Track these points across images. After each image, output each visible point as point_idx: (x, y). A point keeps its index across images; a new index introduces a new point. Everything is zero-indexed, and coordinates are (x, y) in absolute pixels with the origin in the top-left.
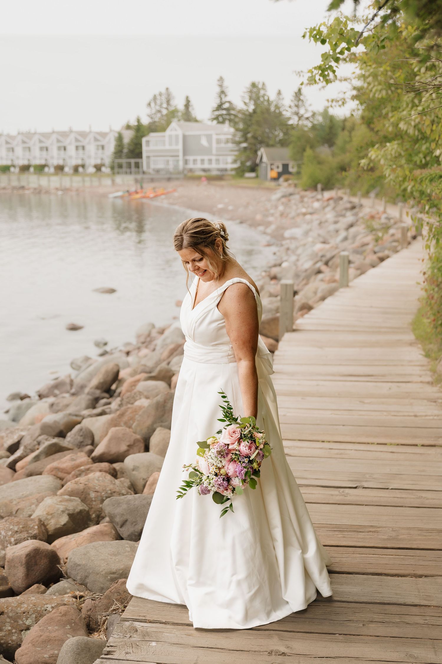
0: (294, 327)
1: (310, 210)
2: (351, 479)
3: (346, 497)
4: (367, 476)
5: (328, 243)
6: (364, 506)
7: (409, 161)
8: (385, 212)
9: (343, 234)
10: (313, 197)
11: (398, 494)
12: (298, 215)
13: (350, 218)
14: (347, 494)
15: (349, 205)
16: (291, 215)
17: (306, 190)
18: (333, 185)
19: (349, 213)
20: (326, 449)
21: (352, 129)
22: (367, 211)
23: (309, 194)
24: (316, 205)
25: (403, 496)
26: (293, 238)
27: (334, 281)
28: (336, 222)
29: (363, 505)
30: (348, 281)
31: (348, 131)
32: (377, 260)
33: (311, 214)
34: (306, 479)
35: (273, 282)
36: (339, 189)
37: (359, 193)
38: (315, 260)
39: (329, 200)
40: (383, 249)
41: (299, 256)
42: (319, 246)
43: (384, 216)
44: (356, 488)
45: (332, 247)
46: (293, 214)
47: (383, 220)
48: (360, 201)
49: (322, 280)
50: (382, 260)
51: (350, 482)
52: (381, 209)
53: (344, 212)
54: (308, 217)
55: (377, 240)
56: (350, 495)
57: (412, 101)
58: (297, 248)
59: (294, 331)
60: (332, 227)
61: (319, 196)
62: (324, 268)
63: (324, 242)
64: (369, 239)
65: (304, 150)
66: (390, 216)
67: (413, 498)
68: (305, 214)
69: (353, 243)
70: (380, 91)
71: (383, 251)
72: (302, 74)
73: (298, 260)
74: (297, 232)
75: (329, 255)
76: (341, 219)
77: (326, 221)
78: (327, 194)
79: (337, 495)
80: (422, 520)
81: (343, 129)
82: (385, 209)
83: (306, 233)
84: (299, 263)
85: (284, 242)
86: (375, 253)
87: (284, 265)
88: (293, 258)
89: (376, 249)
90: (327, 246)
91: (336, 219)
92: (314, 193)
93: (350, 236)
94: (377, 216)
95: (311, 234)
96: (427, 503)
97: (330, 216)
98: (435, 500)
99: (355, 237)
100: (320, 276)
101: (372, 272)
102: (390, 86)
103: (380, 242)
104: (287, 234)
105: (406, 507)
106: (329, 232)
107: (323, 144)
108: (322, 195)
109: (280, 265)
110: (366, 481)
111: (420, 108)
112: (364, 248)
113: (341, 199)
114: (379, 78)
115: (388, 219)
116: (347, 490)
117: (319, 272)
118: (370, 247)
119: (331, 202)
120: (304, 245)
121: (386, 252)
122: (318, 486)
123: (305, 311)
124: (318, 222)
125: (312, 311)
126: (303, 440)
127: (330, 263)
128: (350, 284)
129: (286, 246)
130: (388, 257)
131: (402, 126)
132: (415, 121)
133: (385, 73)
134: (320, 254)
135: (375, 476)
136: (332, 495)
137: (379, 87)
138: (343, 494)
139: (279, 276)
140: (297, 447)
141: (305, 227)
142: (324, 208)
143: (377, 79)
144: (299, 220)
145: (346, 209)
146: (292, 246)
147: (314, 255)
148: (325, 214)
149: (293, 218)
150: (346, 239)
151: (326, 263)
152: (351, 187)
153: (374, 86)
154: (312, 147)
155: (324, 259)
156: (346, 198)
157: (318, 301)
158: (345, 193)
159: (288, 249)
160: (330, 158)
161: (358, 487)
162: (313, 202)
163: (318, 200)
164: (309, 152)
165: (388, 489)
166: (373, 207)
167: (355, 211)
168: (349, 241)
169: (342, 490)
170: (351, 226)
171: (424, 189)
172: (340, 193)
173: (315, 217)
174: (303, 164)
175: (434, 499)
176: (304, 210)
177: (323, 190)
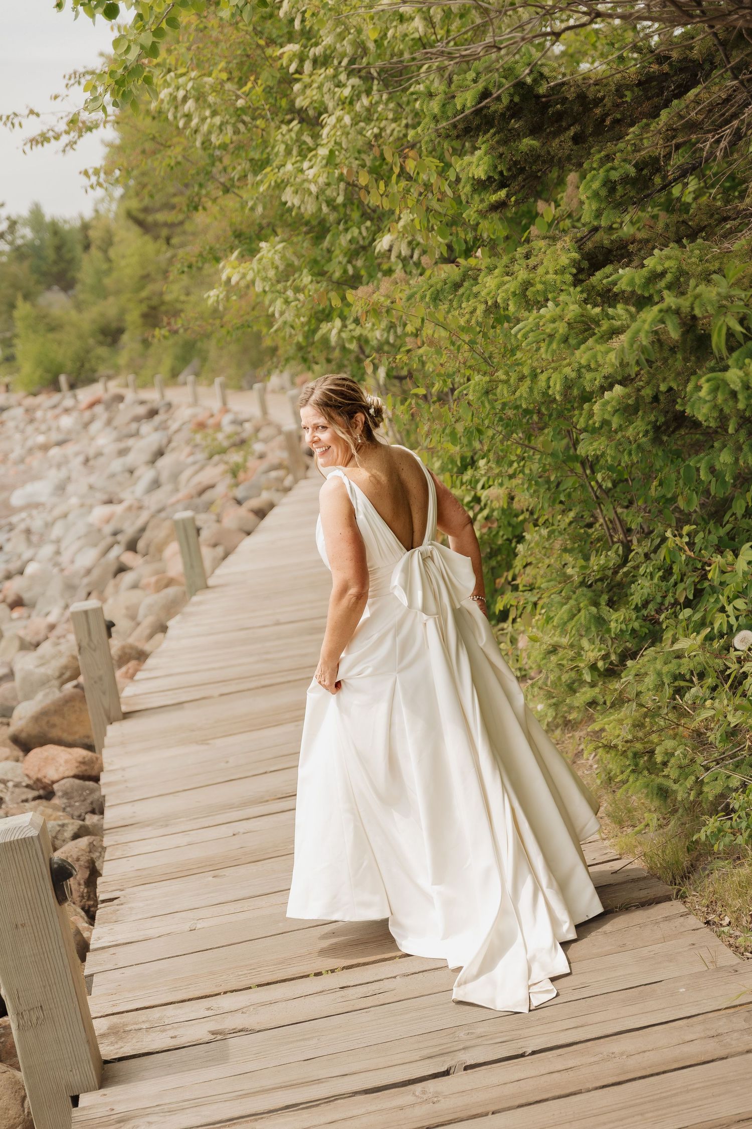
0: (124, 709)
1: (55, 437)
2: (426, 1052)
3: (436, 1105)
4: (462, 1034)
5: (120, 502)
6: (490, 1116)
7: (320, 274)
8: (225, 410)
9: (146, 475)
10: (54, 407)
11: (553, 1061)
12: (30, 451)
13: (150, 437)
14: (437, 1094)
15: (142, 410)
16: (14, 456)
17: (35, 395)
18: (94, 371)
19: (146, 428)
20: (332, 991)
21: (108, 242)
22: (184, 413)
23: (45, 400)
24: (67, 422)
25: (571, 1064)
26: (33, 506)
27: (170, 583)
28: (123, 452)
29: (486, 1114)
30: (204, 576)
31: (99, 248)
32: (252, 517)
33: (60, 444)
34: (319, 1081)
35: (16, 614)
36: (109, 378)
37: (158, 379)
38: (103, 545)
39: (92, 405)
40: (257, 490)
41: (58, 541)
42: (100, 512)
43: (226, 420)
44: (446, 1073)
45: (130, 508)
46: (17, 452)
47: (228, 428)
48: (163, 396)
49: (135, 586)
50: (261, 514)
51: (428, 1061)
52: (215, 405)
53: (134, 426)
54: (54, 452)
55: (234, 472)
56: (445, 1097)
57: (298, 140)
58: (49, 525)
59: (126, 716)
60: (117, 465)
61: (69, 402)
62: (128, 558)
63: (110, 502)
64: (213, 473)
65: (12, 306)
66: (242, 417)
67: (596, 1063)
68: (45, 448)
69: (177, 490)
70: (220, 129)
71: (259, 495)
72: (16, 121)
73: (58, 553)
74: (41, 490)
75: (130, 530)
76: (131, 442)
77: (99, 454)
78: (85, 395)
79: (413, 1105)
80: (642, 1114)
81: (87, 247)
82: (225, 403)
83: (61, 488)
84: (65, 559)
85: (14, 519)
86: (239, 502)
87: (30, 569)
88: (47, 550)
89: (240, 493)
90: (118, 509)
91: (122, 445)
92: (56, 398)
93: (164, 477)
94: (211, 422)
95: (71, 488)
96: (636, 1064)
97: (104, 440)
98: (647, 1054)
99: (175, 477)
100: (128, 578)
101: (248, 543)
102: (239, 113)
103: (241, 476)
104: (17, 498)
105: (589, 1091)
106: (113, 476)
107: (49, 288)
108: (75, 396)
109: (21, 573)
110: (464, 1049)
111: (323, 152)
112: (207, 496)
113: (120, 398)
114: (211, 99)
115: (238, 423)
116: (431, 1085)
117: (122, 569)
118: (221, 489)
119: (99, 409)
120: (65, 516)
121: (265, 496)
122: (355, 1093)
123: (132, 664)
124: (81, 458)
125: (150, 662)
126: (268, 984)
127: (141, 545)
128: (211, 582)
129: (22, 526)
130: (272, 506)
131: (289, 197)
132: (316, 183)
133: (218, 88)
134: (108, 529)
135: (479, 1030)
136: (402, 1108)
137: (217, 120)
138: (425, 1097)
139: (26, 596)
140: (263, 1004)
141: (54, 476)
142: (86, 425)
143: (205, 101)
144: (35, 461)
145: (137, 419)
146: (37, 524)
147: (93, 535)
148: (92, 439)
149: (22, 460)
150: (156, 484)
151: (132, 546)
152: (135, 368)
153: (203, 120)
154: (26, 297)
155: (123, 538)
156: (130, 395)
157: (151, 636)
158: (127, 386)
159: (28, 532)
160: (73, 314)
161: (451, 1072)
162: (57, 417)
163: (67, 411)
164: (23, 308)
165: (522, 1055)
166: (196, 402)
167: (157, 419)
168: (167, 488)
169: (418, 1087)
170: (160, 453)
171: (365, 333)
172: (114, 386)
173: (70, 449)
174: (16, 336)
175: (644, 1052)
176: (41, 439)
177: (72, 386)
